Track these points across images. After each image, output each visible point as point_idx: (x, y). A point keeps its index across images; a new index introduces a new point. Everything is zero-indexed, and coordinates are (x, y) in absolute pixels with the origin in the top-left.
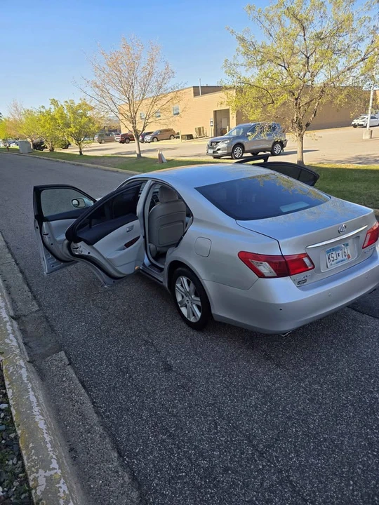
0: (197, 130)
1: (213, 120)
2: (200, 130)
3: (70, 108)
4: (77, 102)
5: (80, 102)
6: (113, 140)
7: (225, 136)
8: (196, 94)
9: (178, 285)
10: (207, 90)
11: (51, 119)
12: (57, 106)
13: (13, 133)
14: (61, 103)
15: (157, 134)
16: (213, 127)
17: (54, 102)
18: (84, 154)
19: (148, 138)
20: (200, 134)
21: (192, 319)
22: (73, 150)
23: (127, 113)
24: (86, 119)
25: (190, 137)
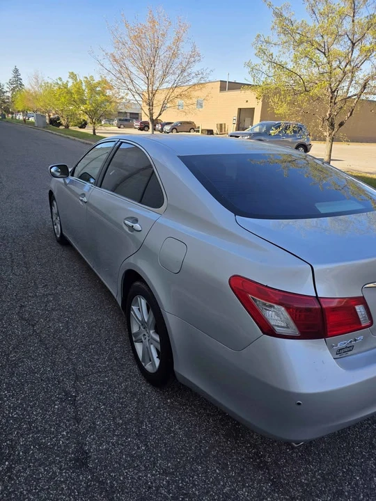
0: (219, 127)
1: (236, 118)
2: (221, 127)
3: (88, 83)
4: (97, 79)
5: (100, 80)
6: (131, 127)
7: (245, 131)
8: (223, 88)
9: (135, 308)
10: (235, 86)
11: (67, 93)
12: (76, 80)
13: (31, 105)
14: (81, 78)
15: (177, 125)
16: (235, 125)
17: (73, 76)
18: (97, 134)
19: (167, 128)
20: (221, 131)
21: (148, 367)
22: (88, 130)
23: (144, 93)
24: (104, 98)
25: (210, 132)
